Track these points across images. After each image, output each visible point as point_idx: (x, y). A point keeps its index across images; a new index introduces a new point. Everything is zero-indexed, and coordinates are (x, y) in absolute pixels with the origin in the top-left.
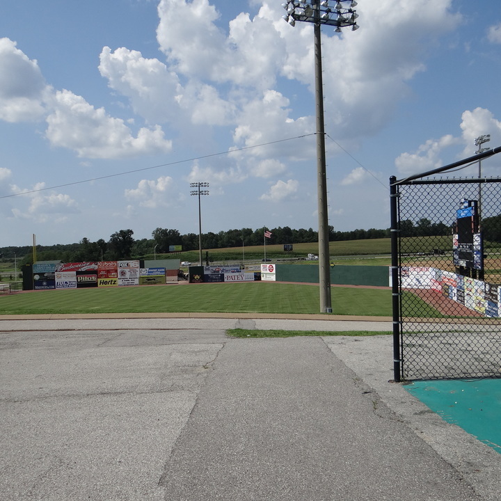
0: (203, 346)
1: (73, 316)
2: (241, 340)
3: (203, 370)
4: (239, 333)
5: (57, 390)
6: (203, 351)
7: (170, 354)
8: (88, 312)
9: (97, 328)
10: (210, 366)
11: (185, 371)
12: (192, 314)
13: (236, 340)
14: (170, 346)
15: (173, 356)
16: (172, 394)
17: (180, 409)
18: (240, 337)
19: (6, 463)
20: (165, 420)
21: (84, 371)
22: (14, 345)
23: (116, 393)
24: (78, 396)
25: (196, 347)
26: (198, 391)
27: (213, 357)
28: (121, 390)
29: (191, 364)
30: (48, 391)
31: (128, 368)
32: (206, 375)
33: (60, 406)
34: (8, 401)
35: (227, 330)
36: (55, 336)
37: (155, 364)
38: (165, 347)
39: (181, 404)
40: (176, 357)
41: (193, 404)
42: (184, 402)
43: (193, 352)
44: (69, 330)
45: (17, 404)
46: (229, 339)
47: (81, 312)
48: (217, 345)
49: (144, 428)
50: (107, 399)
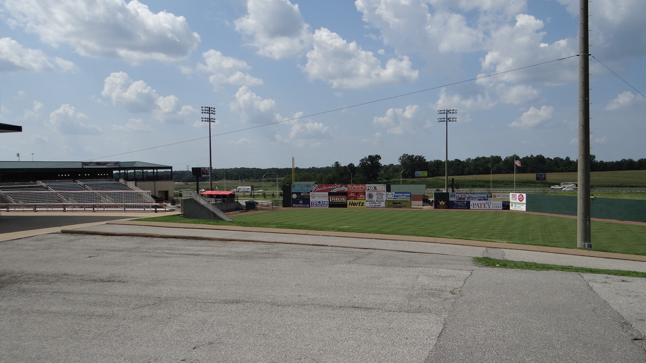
0: (450, 272)
1: (326, 233)
2: (490, 269)
3: (451, 295)
4: (488, 262)
5: (313, 299)
6: (450, 276)
7: (417, 277)
8: (339, 230)
9: (347, 246)
10: (458, 292)
11: (433, 295)
12: (438, 239)
13: (485, 268)
14: (417, 269)
15: (420, 279)
16: (419, 316)
17: (428, 331)
18: (488, 266)
19: (271, 359)
20: (413, 340)
21: (337, 284)
22: (277, 255)
23: (366, 309)
24: (332, 307)
25: (443, 272)
26: (446, 316)
27: (461, 284)
28: (371, 306)
29: (438, 288)
30: (305, 299)
31: (377, 286)
32: (453, 300)
33: (316, 314)
34: (273, 304)
35: (474, 258)
36: (311, 250)
37: (403, 284)
38: (414, 269)
40: (423, 280)
41: (441, 328)
42: (431, 325)
43: (440, 276)
44: (323, 246)
45: (280, 308)
46: (477, 268)
47: (333, 229)
48: (464, 272)
49: (393, 344)
50: (357, 312)
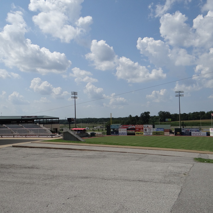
0: (183, 165)
1: (126, 147)
2: (202, 163)
3: (184, 176)
4: (201, 160)
5: (121, 177)
6: (184, 167)
7: (168, 167)
8: (132, 145)
9: (136, 152)
10: (187, 174)
11: (175, 175)
12: (177, 150)
13: (199, 163)
14: (168, 163)
15: (169, 168)
16: (169, 185)
17: (174, 192)
18: (201, 162)
19: (102, 204)
20: (167, 196)
21: (131, 170)
22: (104, 157)
23: (145, 181)
24: (129, 180)
25: (180, 164)
26: (182, 185)
27: (188, 170)
28: (147, 180)
29: (178, 172)
30: (117, 177)
31: (150, 171)
32: (185, 178)
33: (122, 184)
34: (103, 179)
35: (194, 158)
36: (119, 155)
37: (161, 170)
38: (166, 163)
39: (174, 190)
40: (171, 168)
41: (180, 191)
42: (175, 189)
43: (179, 167)
44: (125, 152)
45: (106, 181)
46: (196, 163)
47: (129, 145)
48: (190, 165)
49: (158, 198)
50: (141, 183)
